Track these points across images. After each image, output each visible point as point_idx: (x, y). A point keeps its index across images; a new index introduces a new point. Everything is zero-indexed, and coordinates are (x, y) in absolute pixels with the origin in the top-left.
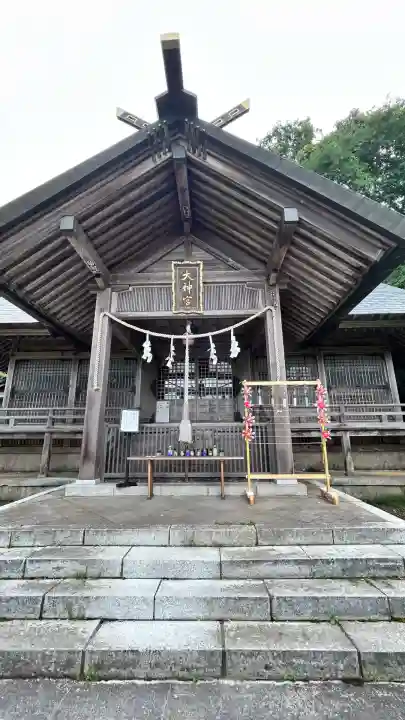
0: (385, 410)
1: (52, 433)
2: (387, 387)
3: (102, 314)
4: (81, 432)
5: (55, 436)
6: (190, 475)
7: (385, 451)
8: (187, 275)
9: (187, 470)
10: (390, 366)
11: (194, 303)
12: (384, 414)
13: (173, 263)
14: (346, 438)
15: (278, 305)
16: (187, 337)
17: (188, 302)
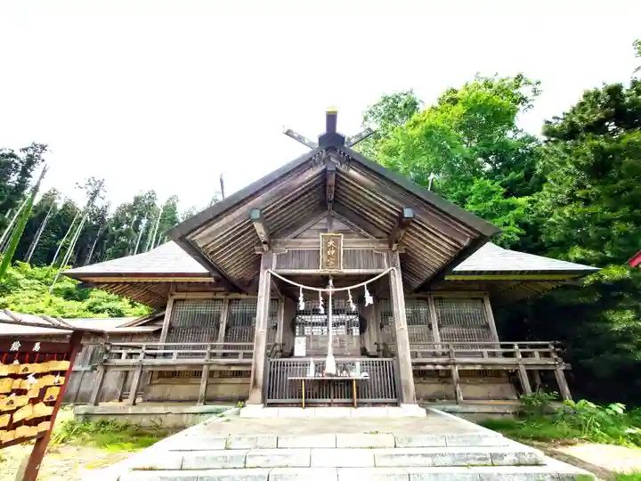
0: (487, 346)
1: (210, 365)
2: (487, 326)
3: (266, 271)
4: (250, 365)
5: (212, 368)
6: (336, 400)
7: (489, 383)
8: (331, 243)
9: (332, 396)
10: (489, 308)
11: (337, 263)
12: (485, 351)
13: (322, 234)
14: (455, 370)
15: (399, 266)
16: (330, 290)
17: (332, 263)
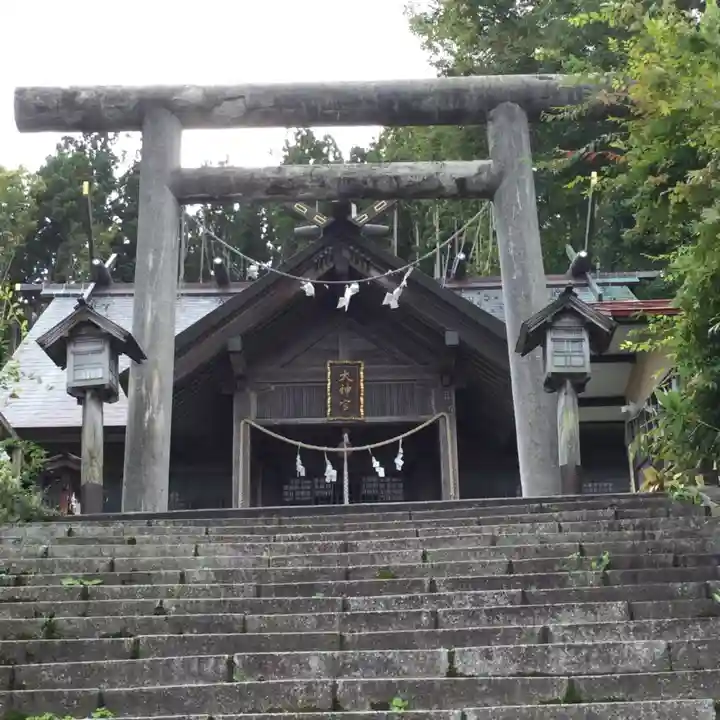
3: (242, 423)
8: (345, 374)
11: (354, 408)
13: (331, 362)
15: (453, 408)
16: (345, 449)
17: (346, 408)
